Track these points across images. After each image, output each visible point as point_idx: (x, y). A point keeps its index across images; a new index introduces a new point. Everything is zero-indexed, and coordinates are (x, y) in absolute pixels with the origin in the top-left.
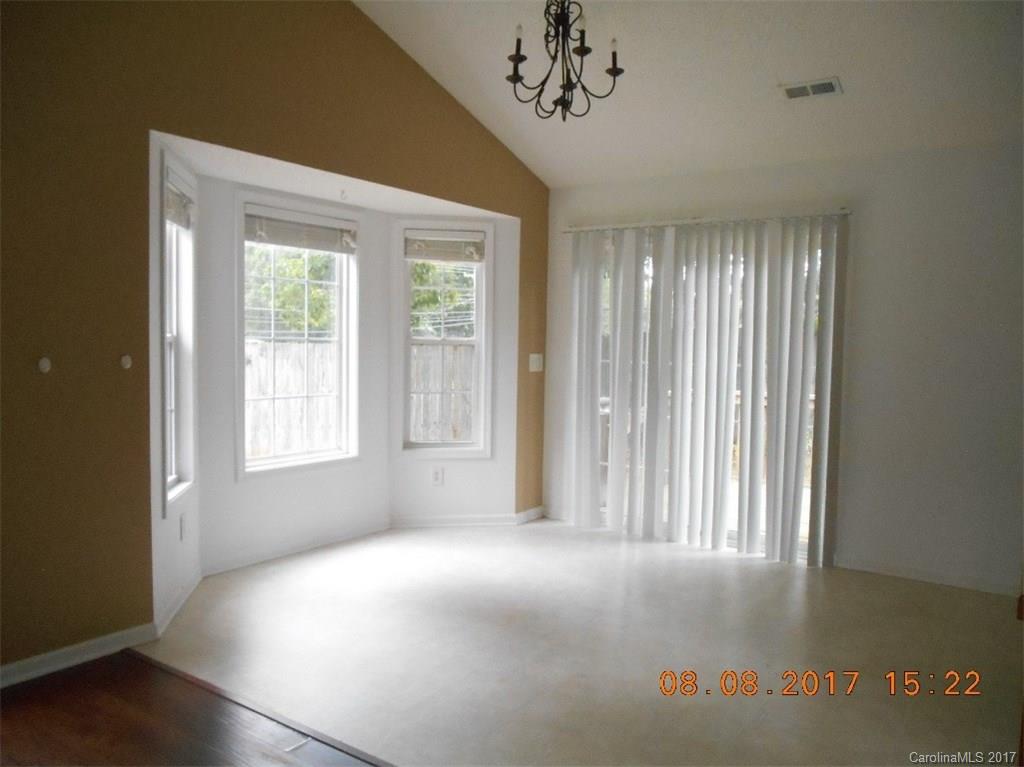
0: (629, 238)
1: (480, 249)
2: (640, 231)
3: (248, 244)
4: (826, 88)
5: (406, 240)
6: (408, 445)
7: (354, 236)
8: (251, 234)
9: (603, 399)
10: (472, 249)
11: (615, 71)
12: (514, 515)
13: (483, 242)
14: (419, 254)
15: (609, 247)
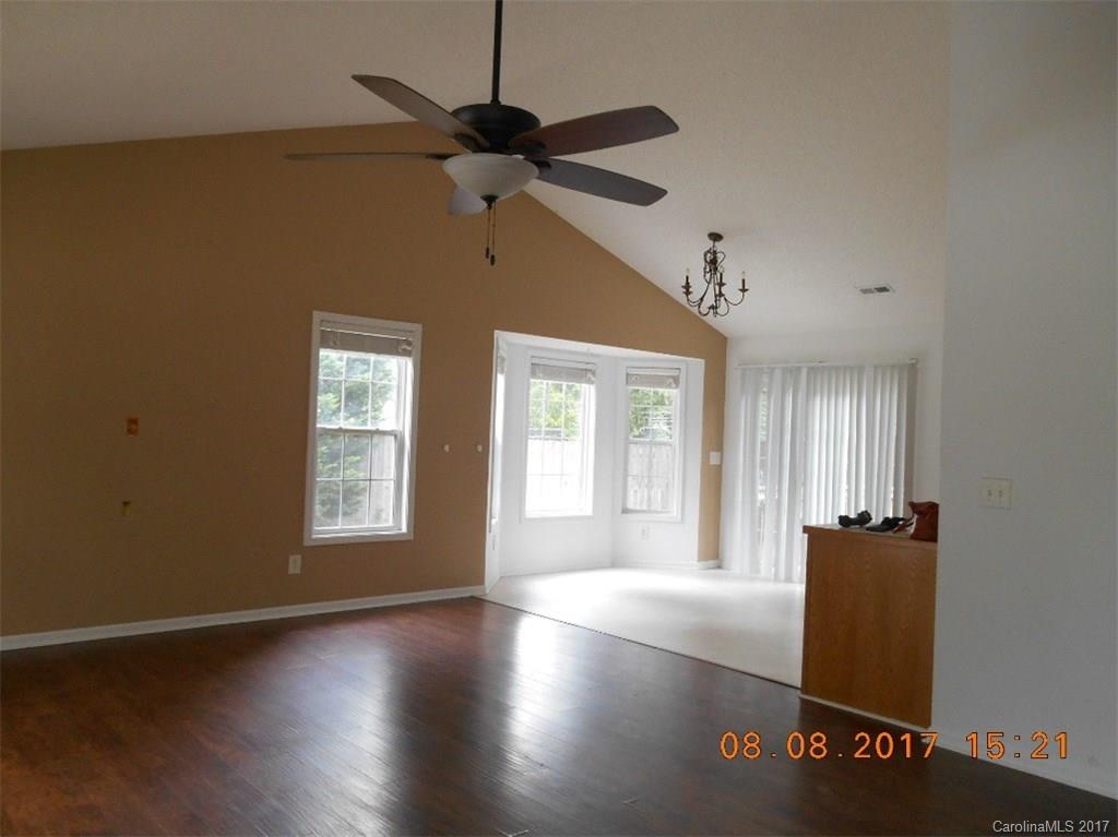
0: (778, 374)
1: (676, 380)
2: (785, 371)
3: (532, 380)
4: (883, 290)
5: (627, 374)
6: (625, 511)
7: (594, 373)
8: (534, 374)
9: (760, 488)
10: (671, 380)
11: (744, 290)
12: (695, 563)
13: (678, 376)
14: (634, 383)
15: (765, 379)
